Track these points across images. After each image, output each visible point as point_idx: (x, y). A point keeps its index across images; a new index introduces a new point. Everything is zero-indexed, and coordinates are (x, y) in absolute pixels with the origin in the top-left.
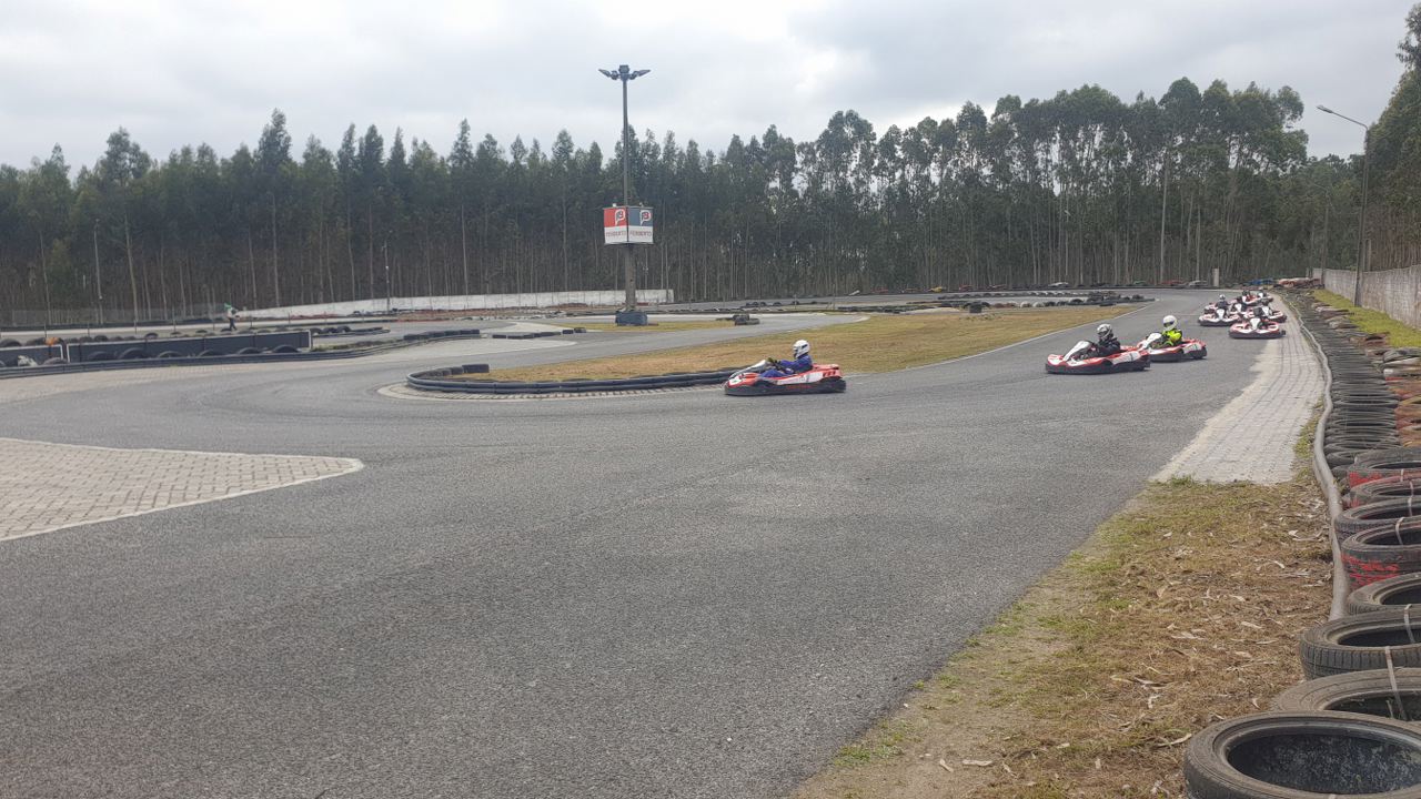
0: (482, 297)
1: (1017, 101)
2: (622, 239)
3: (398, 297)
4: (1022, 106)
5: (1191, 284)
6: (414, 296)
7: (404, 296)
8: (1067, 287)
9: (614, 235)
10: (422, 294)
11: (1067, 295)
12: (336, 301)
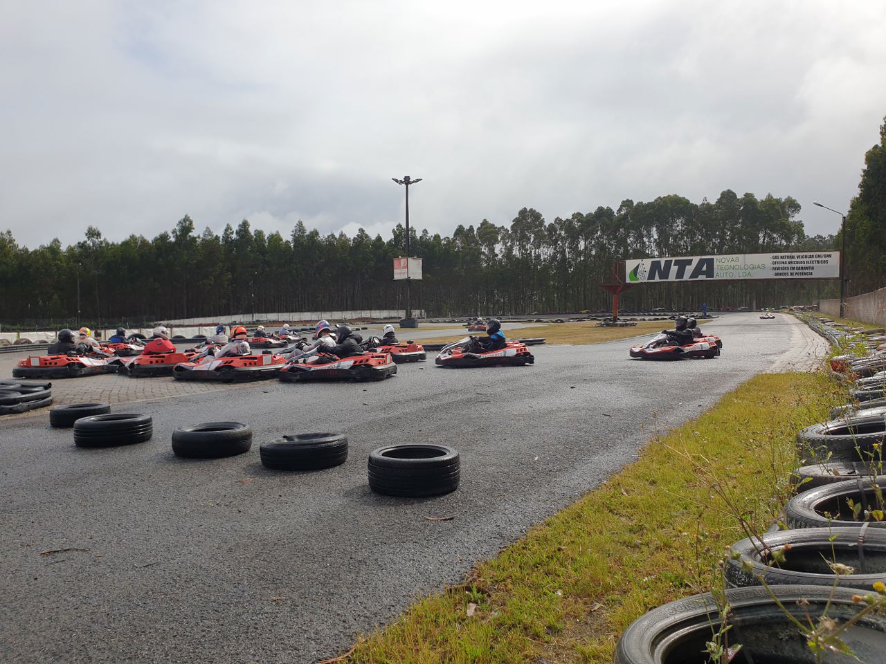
0: (309, 313)
1: (631, 202)
2: (405, 277)
3: (259, 313)
4: (634, 205)
5: (739, 309)
6: (269, 312)
7: (262, 313)
8: (663, 311)
9: (399, 274)
10: (272, 312)
11: (665, 315)
12: (220, 315)
